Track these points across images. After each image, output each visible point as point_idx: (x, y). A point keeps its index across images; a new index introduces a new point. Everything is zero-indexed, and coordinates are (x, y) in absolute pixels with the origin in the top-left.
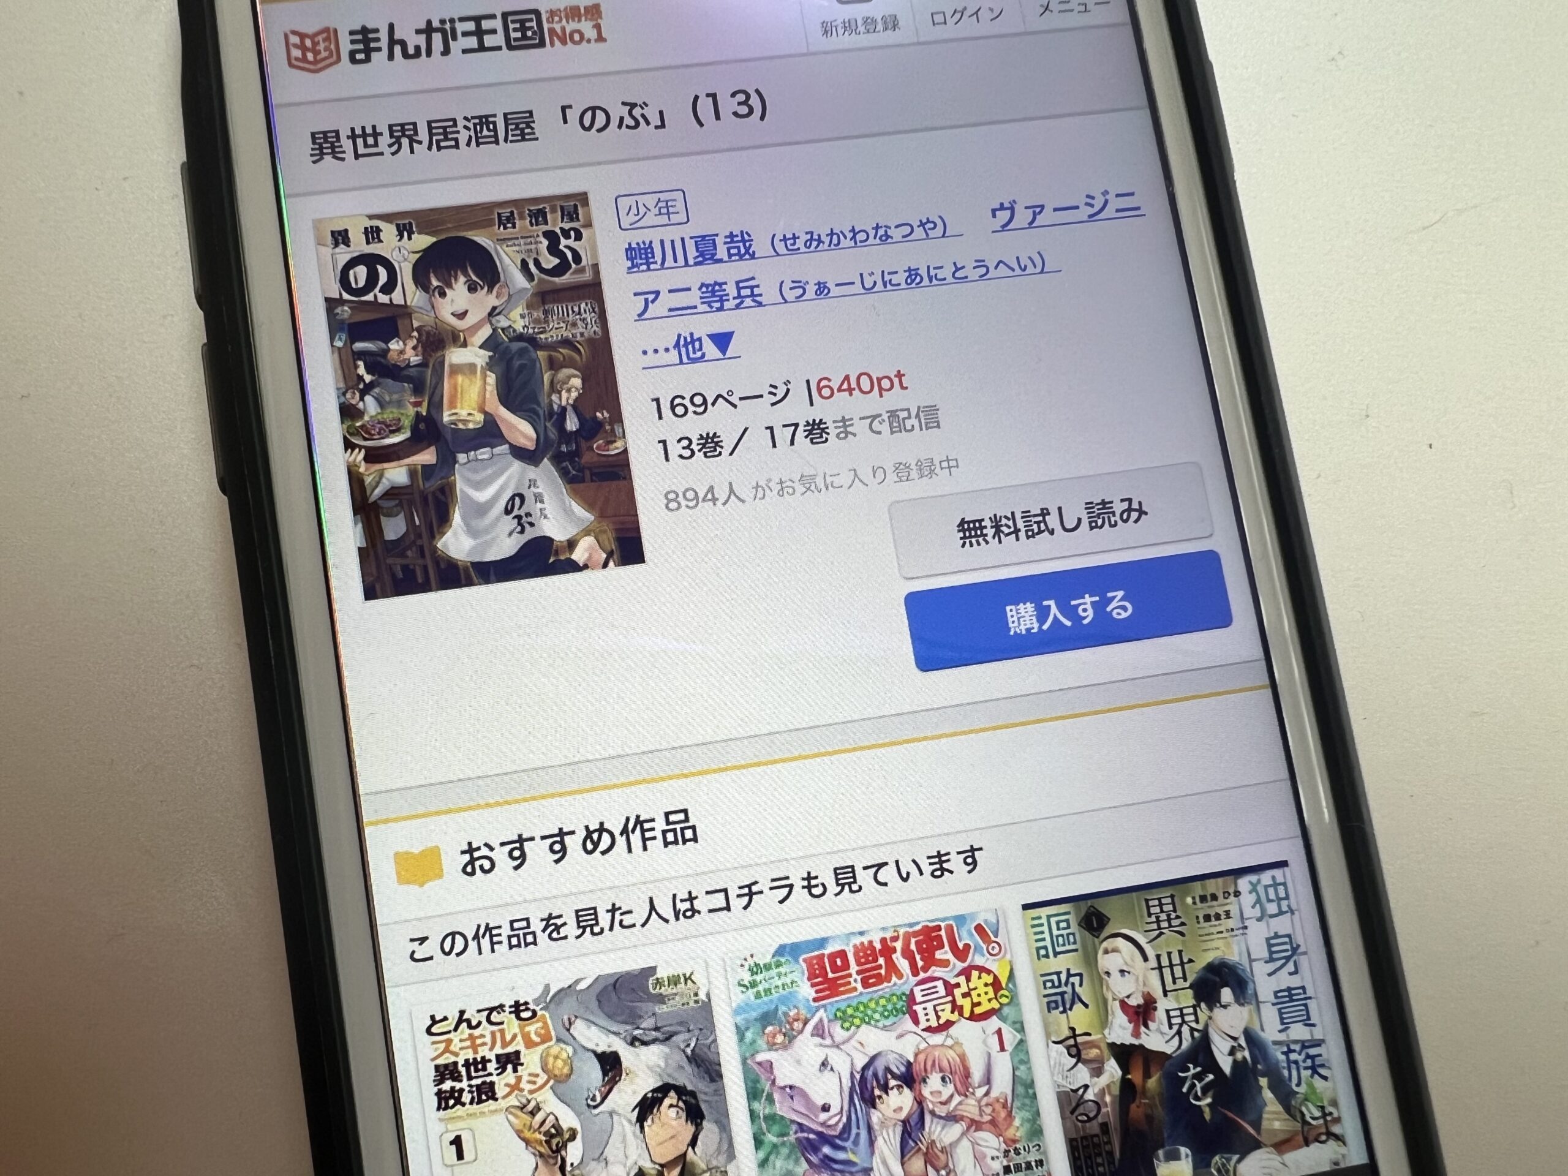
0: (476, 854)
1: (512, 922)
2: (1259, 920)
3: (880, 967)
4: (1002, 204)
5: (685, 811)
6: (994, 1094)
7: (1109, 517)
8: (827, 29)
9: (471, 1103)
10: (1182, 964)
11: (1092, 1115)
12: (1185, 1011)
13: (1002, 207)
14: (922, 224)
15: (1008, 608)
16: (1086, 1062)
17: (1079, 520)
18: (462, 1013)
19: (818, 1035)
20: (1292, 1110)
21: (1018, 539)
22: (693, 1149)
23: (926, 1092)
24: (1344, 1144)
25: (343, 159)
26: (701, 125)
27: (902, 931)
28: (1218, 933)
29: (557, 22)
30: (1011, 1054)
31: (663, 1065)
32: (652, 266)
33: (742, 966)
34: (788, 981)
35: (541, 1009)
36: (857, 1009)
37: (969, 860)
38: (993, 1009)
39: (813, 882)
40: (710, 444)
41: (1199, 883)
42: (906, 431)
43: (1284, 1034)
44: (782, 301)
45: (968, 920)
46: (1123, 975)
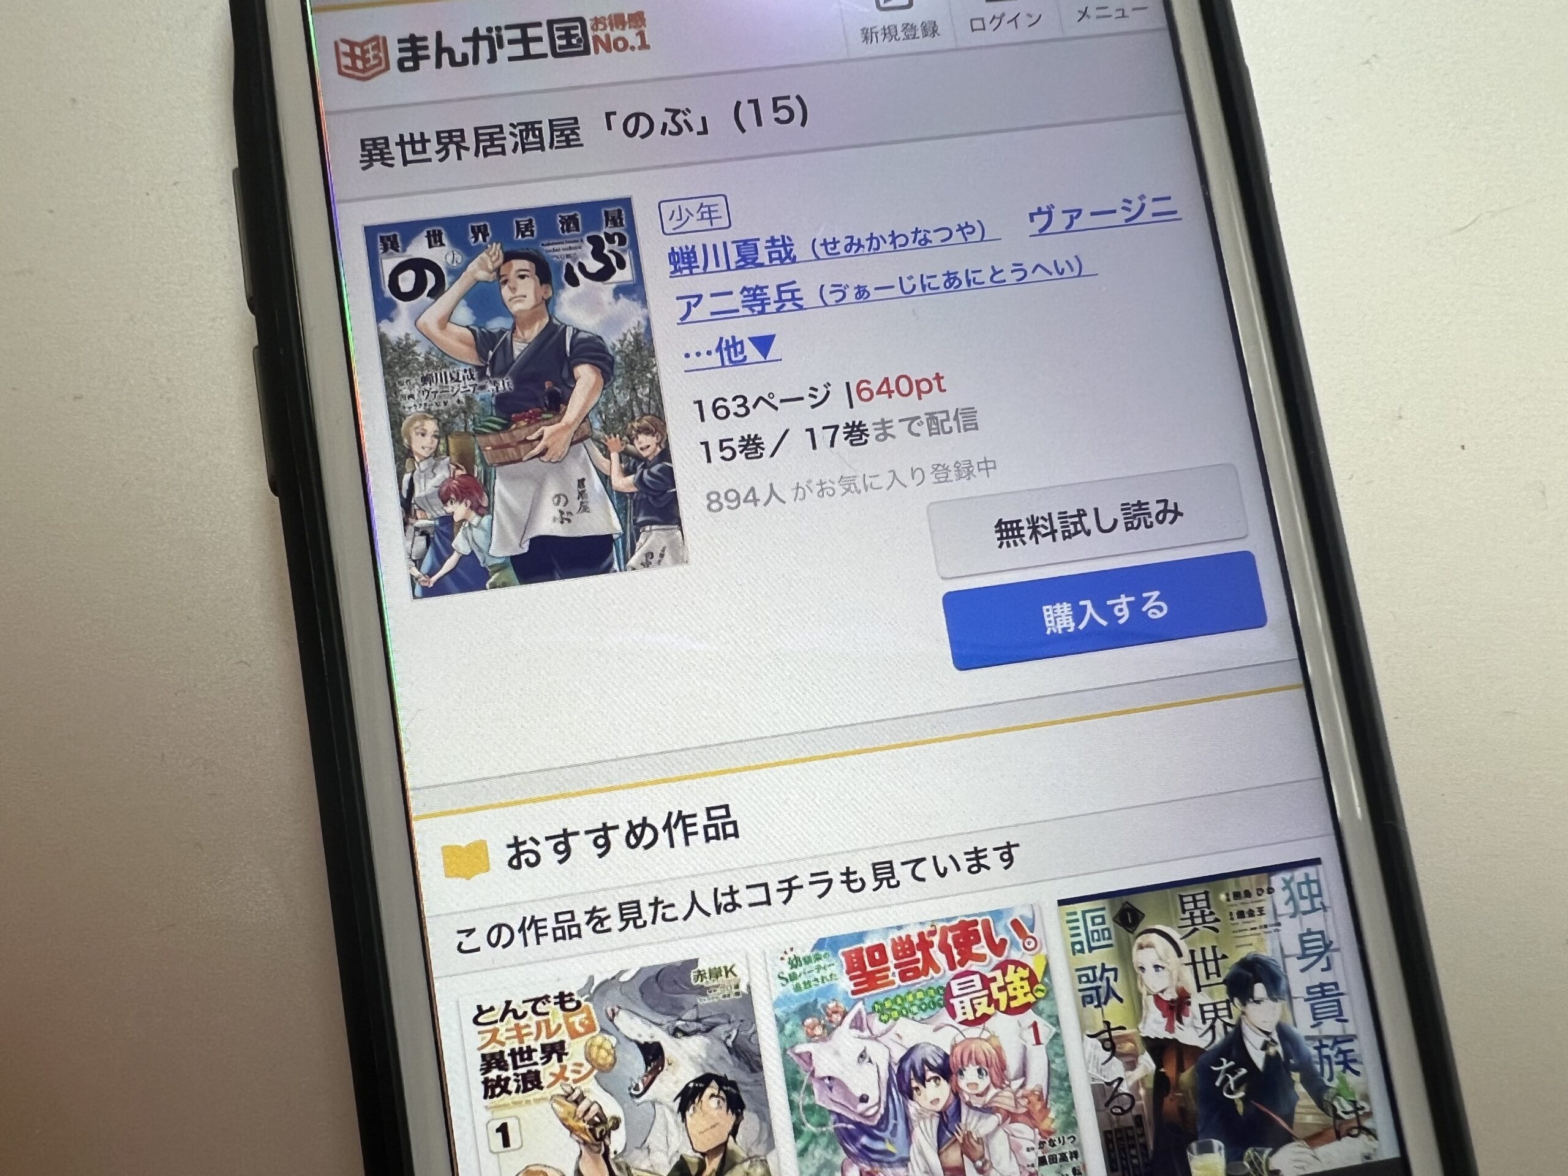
0: (522, 848)
1: (557, 915)
2: (1293, 916)
3: (918, 961)
4: (1039, 209)
5: (726, 807)
6: (1030, 1086)
7: (1144, 518)
8: (867, 35)
9: (517, 1091)
10: (1216, 960)
11: (1125, 1108)
12: (1219, 1006)
13: (1040, 212)
14: (961, 229)
15: (1045, 608)
16: (1120, 1056)
17: (1116, 521)
18: (508, 1003)
19: (856, 1028)
20: (1325, 1104)
21: (1054, 540)
22: (734, 1138)
23: (963, 1084)
24: (1376, 1137)
25: (392, 165)
26: (743, 131)
27: (939, 926)
28: (1252, 929)
29: (601, 30)
30: (1047, 1049)
31: (704, 1055)
32: (695, 271)
33: (782, 959)
34: (827, 974)
35: (586, 1000)
36: (894, 1002)
37: (1006, 857)
38: (1029, 1003)
39: (852, 877)
40: (752, 446)
41: (1232, 880)
42: (945, 433)
43: (1316, 1029)
44: (823, 305)
45: (1005, 915)
46: (1157, 971)
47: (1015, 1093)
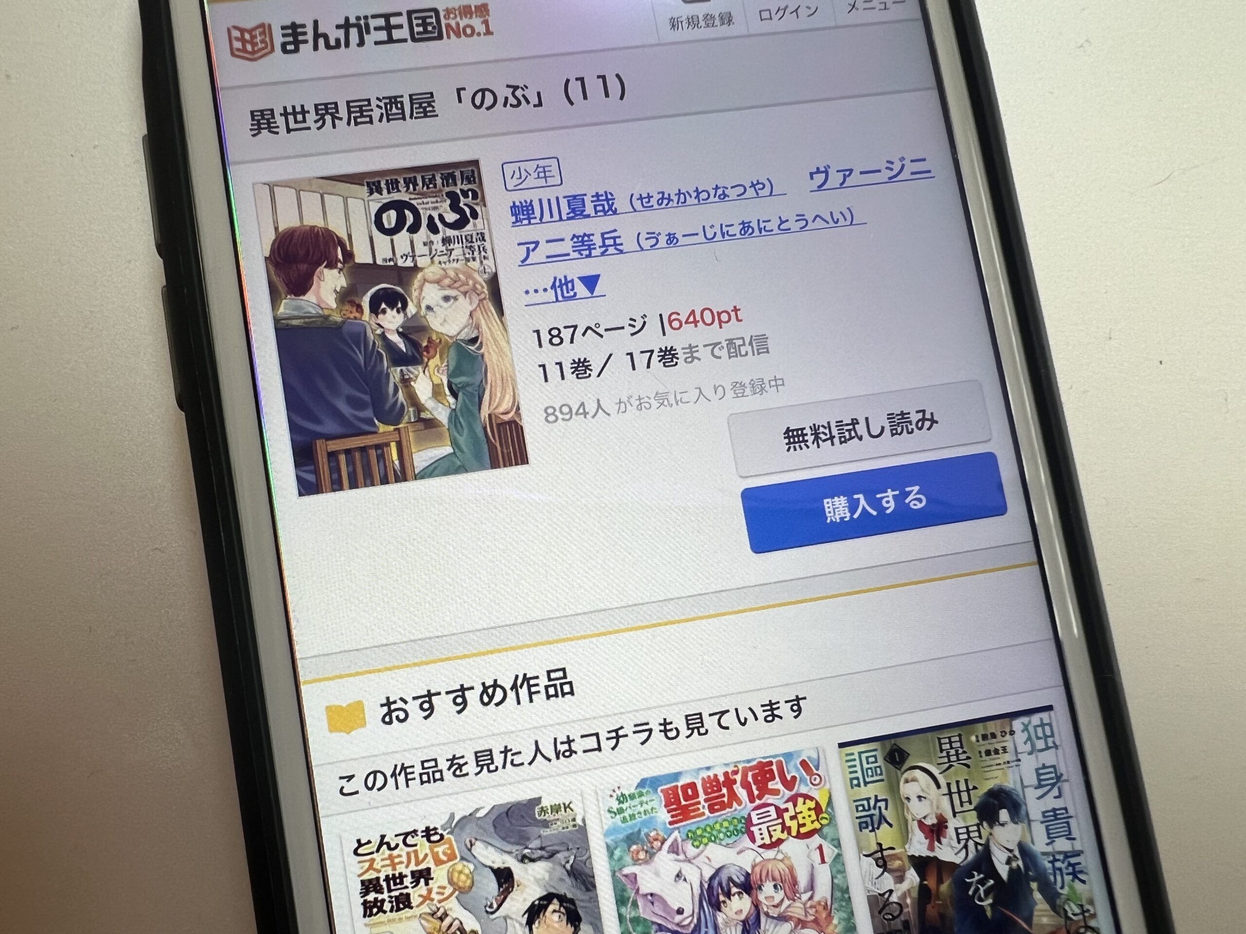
0: (393, 707)
1: (423, 762)
2: (1030, 753)
3: (723, 796)
4: (818, 168)
5: (564, 670)
6: (817, 898)
8: (674, 24)
9: (391, 911)
10: (968, 790)
13: (818, 171)
14: (753, 185)
15: (825, 501)
16: (890, 871)
17: (883, 428)
18: (383, 837)
19: (673, 852)
20: (1058, 908)
21: (833, 444)
23: (761, 897)
25: (277, 133)
26: (572, 103)
27: (740, 766)
28: (997, 765)
29: (453, 19)
30: (830, 866)
31: (547, 876)
32: (533, 221)
33: (611, 796)
34: (648, 807)
35: (448, 833)
36: (705, 830)
37: (795, 708)
38: (815, 829)
39: (668, 727)
40: (581, 367)
41: (981, 724)
42: (741, 356)
43: (1051, 846)
44: (639, 249)
45: (795, 756)
46: (920, 800)
47: (805, 904)
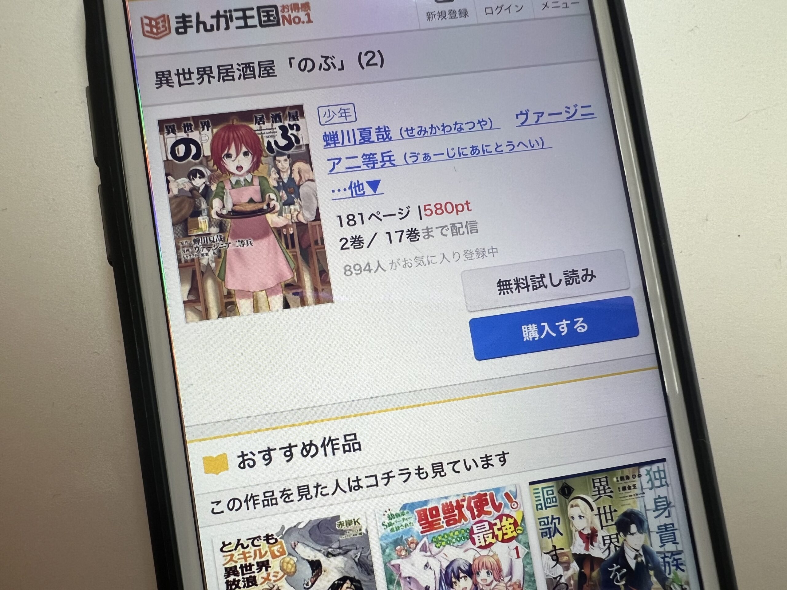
0: (246, 458)
1: (265, 493)
2: (651, 489)
3: (455, 515)
4: (521, 112)
5: (355, 435)
8: (430, 16)
9: (244, 587)
10: (611, 512)
12: (612, 537)
13: (522, 113)
14: (479, 122)
15: (523, 327)
16: (561, 563)
17: (561, 280)
18: (239, 540)
20: (666, 587)
21: (528, 290)
23: (479, 579)
25: (172, 87)
26: (362, 68)
27: (467, 496)
28: (630, 496)
29: (286, 12)
31: (343, 566)
32: (337, 145)
33: (384, 515)
34: (408, 522)
35: (280, 538)
36: (443, 537)
37: (502, 459)
38: (514, 536)
39: (421, 471)
41: (620, 470)
43: (663, 548)
44: (406, 163)
45: (501, 491)
46: (580, 518)
47: (506, 584)
